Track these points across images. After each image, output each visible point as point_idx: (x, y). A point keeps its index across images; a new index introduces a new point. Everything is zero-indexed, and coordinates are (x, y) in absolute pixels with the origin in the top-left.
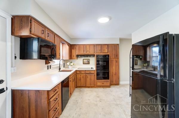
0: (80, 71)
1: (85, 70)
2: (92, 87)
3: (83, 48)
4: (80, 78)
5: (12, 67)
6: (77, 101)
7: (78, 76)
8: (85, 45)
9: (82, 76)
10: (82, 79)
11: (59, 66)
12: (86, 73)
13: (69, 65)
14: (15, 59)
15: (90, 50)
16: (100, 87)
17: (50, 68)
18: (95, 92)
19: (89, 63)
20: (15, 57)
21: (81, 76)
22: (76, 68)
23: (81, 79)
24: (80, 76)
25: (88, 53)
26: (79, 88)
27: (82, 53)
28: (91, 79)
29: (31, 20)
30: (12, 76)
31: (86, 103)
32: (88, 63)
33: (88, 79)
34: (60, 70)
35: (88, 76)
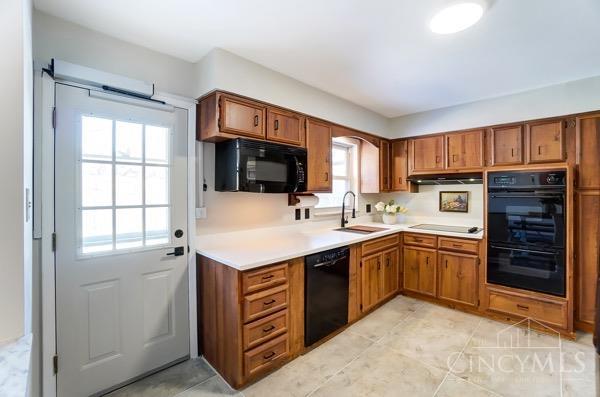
0: (417, 237)
1: (438, 236)
2: (465, 309)
3: (434, 149)
4: (418, 263)
5: (197, 206)
6: (373, 337)
7: (411, 254)
8: (443, 135)
9: (423, 256)
10: (423, 266)
11: (341, 212)
12: (439, 246)
13: (380, 213)
14: (205, 190)
15: (464, 153)
16: (508, 318)
17: (307, 216)
18: (470, 332)
19: (464, 208)
20: (205, 186)
21: (418, 254)
22: (405, 223)
23: (418, 268)
24: (415, 253)
25: (456, 167)
26: (413, 300)
27: (430, 167)
28: (459, 276)
29: (220, 100)
30: (197, 225)
31: (401, 355)
32: (460, 207)
33: (449, 274)
34: (343, 225)
35: (450, 259)
